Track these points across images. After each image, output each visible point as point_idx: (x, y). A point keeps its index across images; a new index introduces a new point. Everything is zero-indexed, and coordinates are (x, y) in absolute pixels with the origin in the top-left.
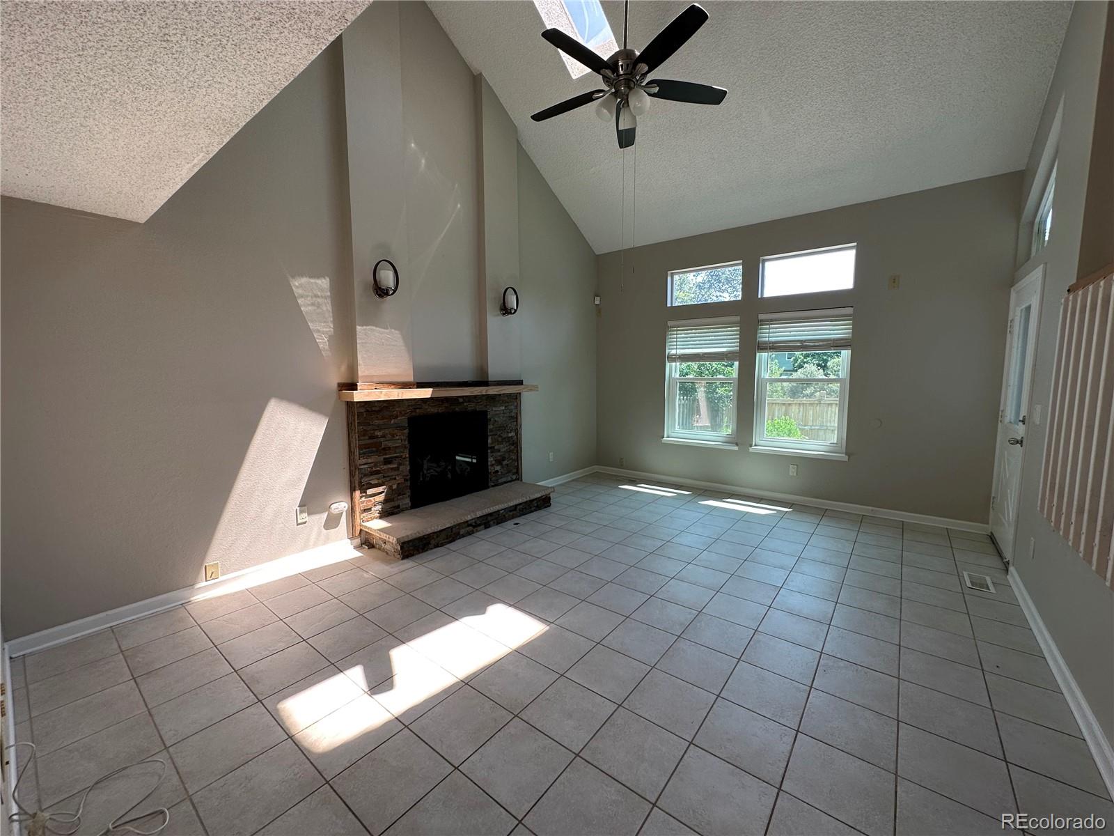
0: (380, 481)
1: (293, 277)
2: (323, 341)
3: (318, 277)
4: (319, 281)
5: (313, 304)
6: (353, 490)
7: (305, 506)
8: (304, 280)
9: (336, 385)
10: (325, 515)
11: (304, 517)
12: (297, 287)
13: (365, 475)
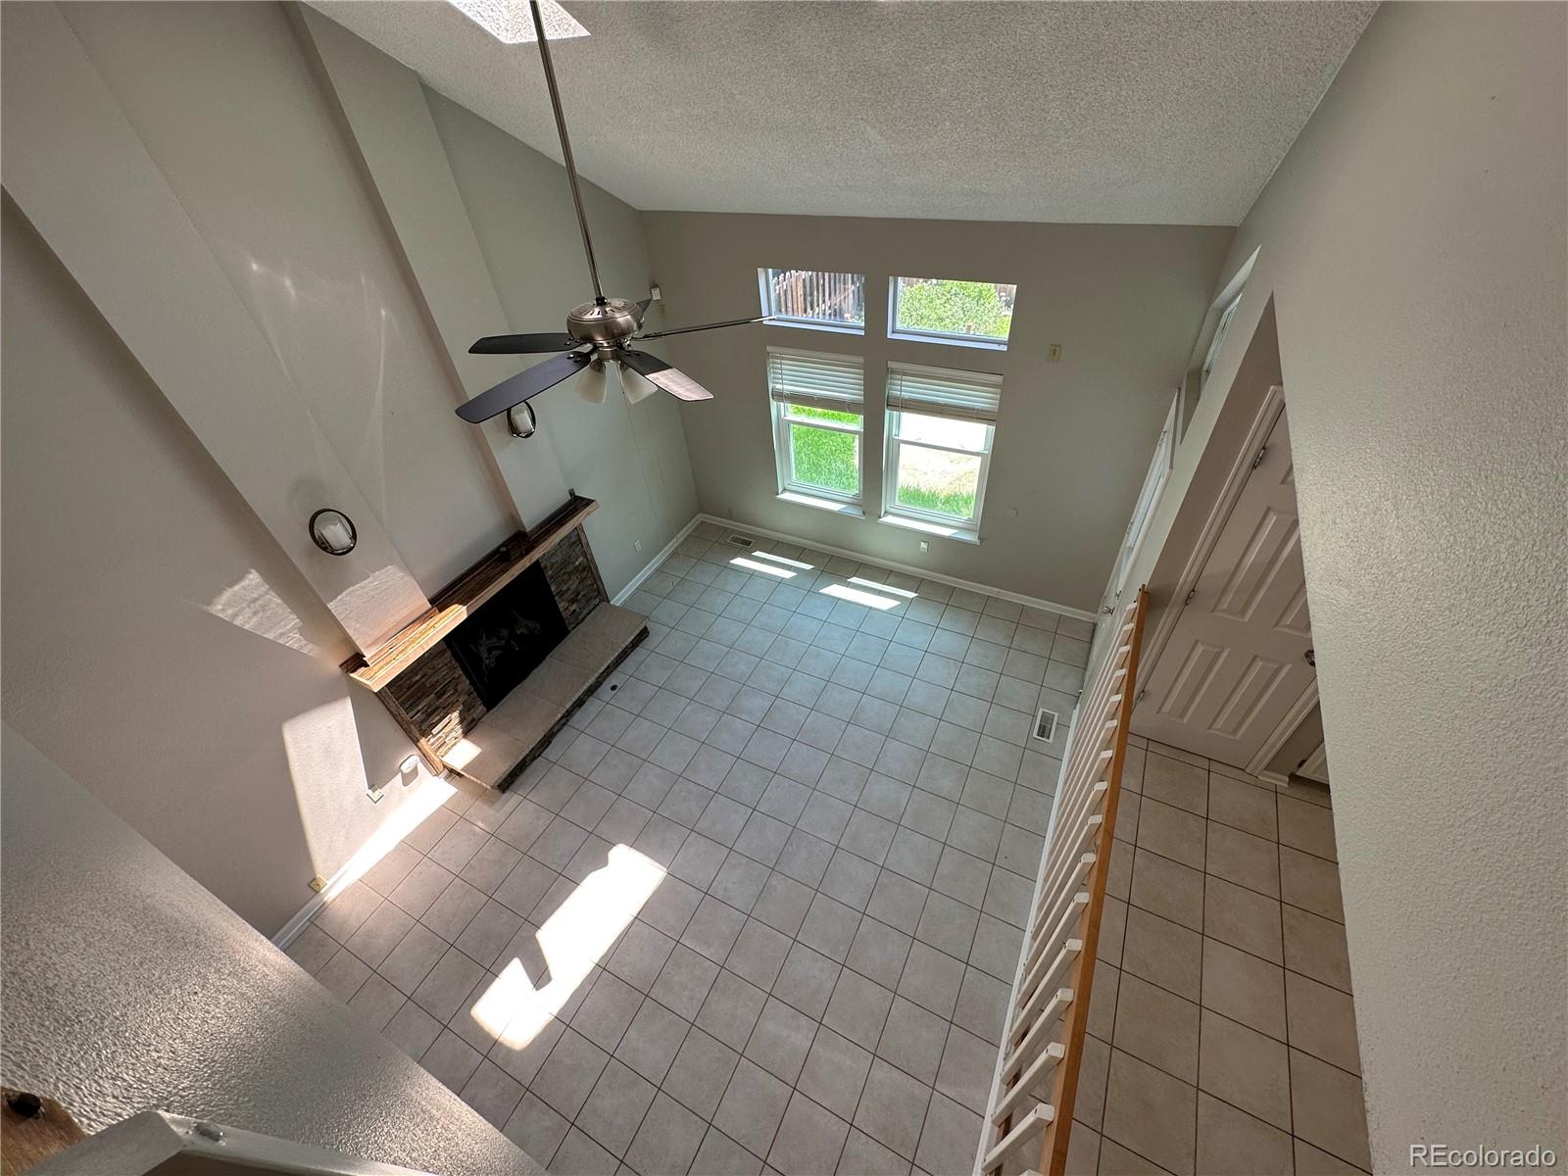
0: (442, 715)
1: (209, 603)
2: (294, 641)
3: (241, 578)
4: (246, 582)
5: (255, 613)
6: (416, 742)
7: (374, 782)
8: (226, 596)
9: (339, 669)
10: (399, 778)
11: (376, 795)
12: (223, 610)
13: (422, 722)
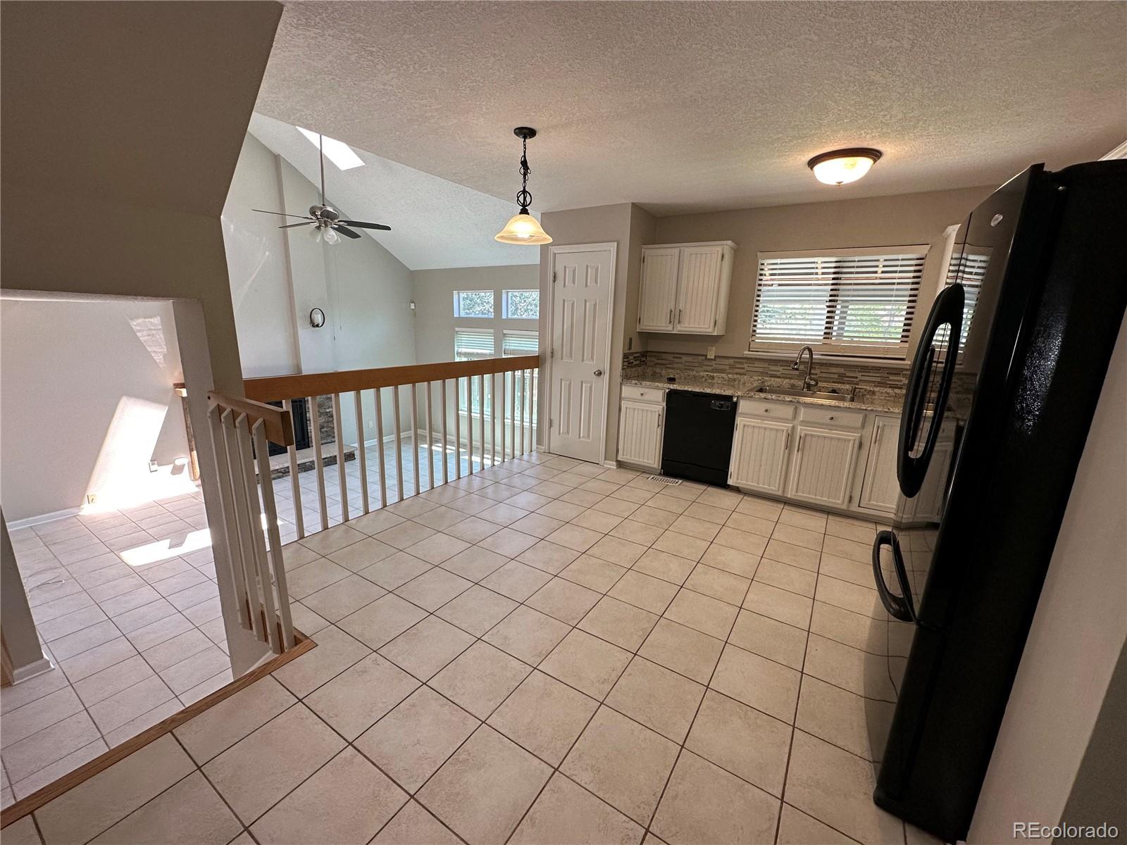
1: (131, 319)
2: (159, 358)
3: (152, 317)
4: (152, 320)
6: (191, 450)
7: (155, 460)
8: (140, 320)
9: (172, 385)
10: (171, 467)
11: (155, 467)
12: (135, 326)
